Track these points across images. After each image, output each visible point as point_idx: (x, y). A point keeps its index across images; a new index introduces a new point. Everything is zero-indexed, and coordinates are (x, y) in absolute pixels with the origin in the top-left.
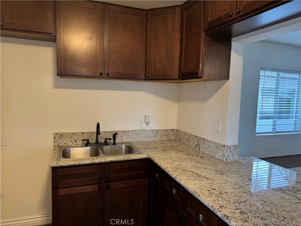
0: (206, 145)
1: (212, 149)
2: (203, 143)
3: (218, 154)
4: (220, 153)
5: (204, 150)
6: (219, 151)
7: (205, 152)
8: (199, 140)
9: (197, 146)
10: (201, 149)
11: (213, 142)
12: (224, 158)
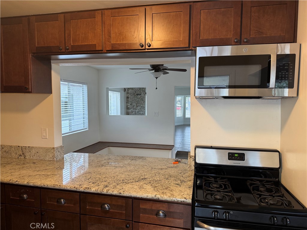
0: (33, 151)
1: (41, 154)
2: (29, 151)
3: (48, 156)
4: (50, 155)
5: (32, 157)
6: (49, 153)
7: (32, 158)
8: (24, 150)
9: (22, 155)
10: (27, 157)
11: (42, 148)
12: (54, 158)
